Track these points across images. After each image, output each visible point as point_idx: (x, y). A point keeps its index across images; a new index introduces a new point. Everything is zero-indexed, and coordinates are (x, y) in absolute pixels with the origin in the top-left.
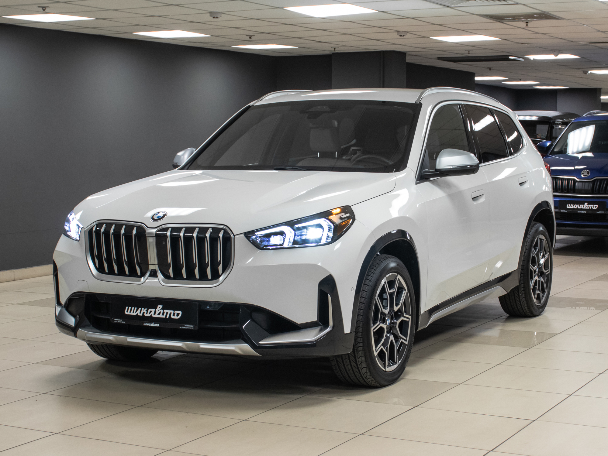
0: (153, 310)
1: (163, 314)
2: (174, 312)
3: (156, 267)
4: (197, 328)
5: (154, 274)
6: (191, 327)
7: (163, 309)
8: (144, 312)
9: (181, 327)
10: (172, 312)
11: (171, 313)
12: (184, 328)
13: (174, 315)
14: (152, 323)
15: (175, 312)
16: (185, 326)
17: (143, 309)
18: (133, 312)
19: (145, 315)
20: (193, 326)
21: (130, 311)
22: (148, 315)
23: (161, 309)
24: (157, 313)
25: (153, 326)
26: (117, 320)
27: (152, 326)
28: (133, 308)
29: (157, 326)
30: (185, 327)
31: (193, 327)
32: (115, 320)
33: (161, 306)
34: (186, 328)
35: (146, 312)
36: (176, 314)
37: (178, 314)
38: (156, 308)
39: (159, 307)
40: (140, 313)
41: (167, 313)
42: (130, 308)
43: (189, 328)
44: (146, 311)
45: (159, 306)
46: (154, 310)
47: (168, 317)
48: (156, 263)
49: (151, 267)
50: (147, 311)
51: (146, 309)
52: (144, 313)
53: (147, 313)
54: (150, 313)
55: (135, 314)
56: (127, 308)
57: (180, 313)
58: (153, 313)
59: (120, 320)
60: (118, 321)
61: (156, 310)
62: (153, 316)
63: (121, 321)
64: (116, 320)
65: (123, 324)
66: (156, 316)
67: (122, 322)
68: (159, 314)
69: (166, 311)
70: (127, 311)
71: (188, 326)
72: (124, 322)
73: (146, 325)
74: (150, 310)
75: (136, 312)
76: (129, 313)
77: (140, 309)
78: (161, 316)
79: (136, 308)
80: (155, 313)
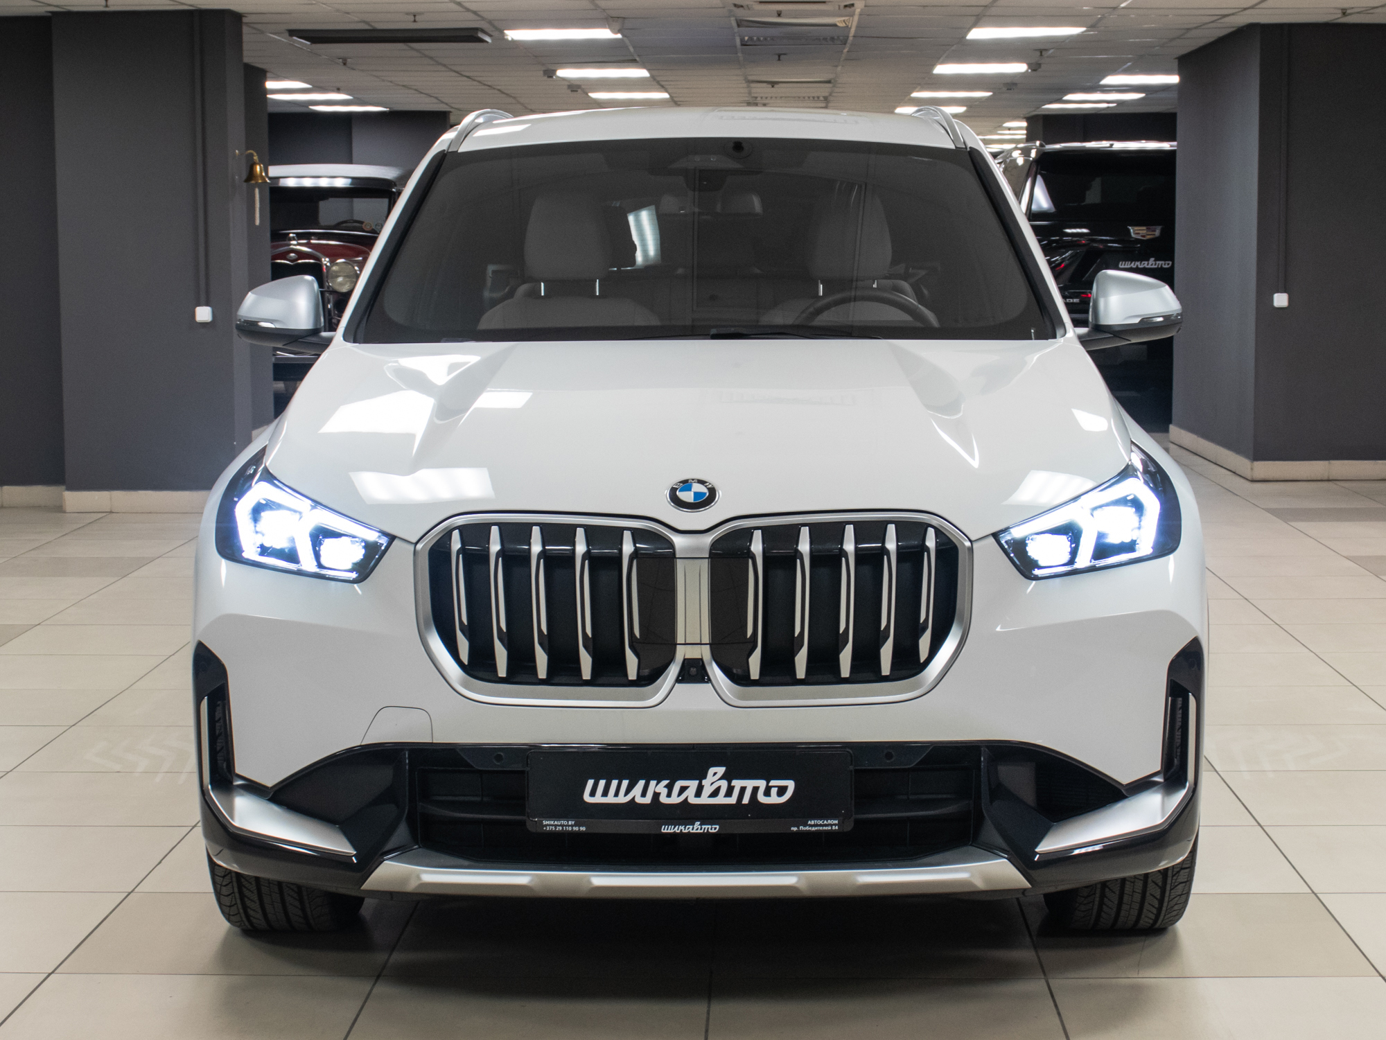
0: (693, 784)
1: (729, 795)
2: (768, 783)
3: (705, 653)
4: (849, 826)
5: (693, 673)
6: (831, 825)
7: (727, 777)
8: (657, 791)
9: (795, 829)
10: (762, 784)
11: (756, 789)
12: (807, 828)
13: (767, 793)
14: (692, 824)
15: (771, 784)
16: (809, 822)
17: (653, 783)
18: (616, 794)
19: (663, 799)
20: (836, 822)
21: (601, 794)
22: (675, 799)
23: (720, 779)
24: (708, 791)
25: (699, 831)
26: (551, 825)
27: (694, 831)
28: (615, 783)
29: (713, 831)
30: (811, 826)
31: (835, 825)
32: (545, 823)
33: (721, 770)
34: (814, 829)
35: (664, 792)
36: (774, 791)
37: (782, 791)
38: (701, 776)
39: (715, 774)
40: (644, 794)
41: (743, 790)
42: (602, 783)
43: (824, 828)
44: (665, 787)
45: (712, 770)
46: (697, 782)
47: (746, 800)
48: (706, 639)
49: (682, 653)
50: (670, 787)
51: (665, 782)
52: (656, 795)
53: (669, 795)
54: (680, 794)
55: (622, 799)
56: (590, 783)
57: (791, 785)
58: (690, 792)
59: (565, 823)
60: (556, 826)
61: (704, 782)
62: (693, 800)
63: (572, 826)
64: (547, 823)
65: (579, 834)
66: (705, 800)
67: (576, 829)
68: (714, 794)
69: (737, 784)
70: (593, 794)
71: (821, 822)
72: (583, 829)
73: (672, 831)
74: (679, 784)
75: (627, 792)
76: (598, 799)
77: (642, 783)
78: (721, 800)
79: (625, 783)
80: (698, 793)
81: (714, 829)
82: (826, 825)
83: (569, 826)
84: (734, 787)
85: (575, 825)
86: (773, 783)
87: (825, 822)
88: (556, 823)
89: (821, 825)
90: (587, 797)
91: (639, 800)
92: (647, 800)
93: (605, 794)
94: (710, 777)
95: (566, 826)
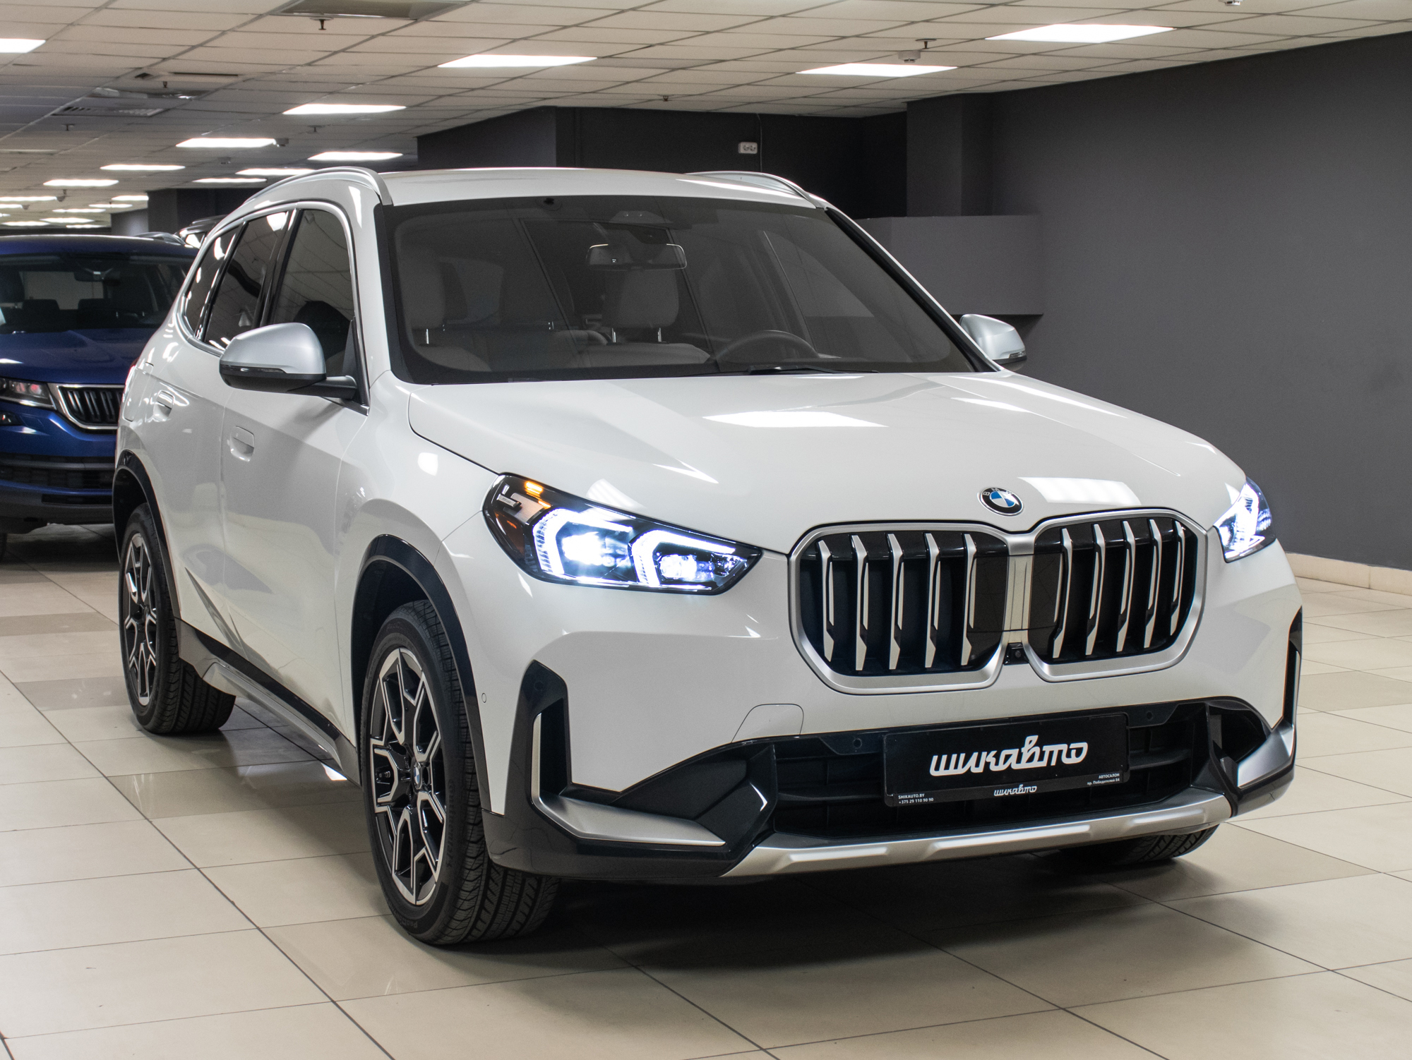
0: (1015, 752)
1: (1041, 759)
2: (1069, 746)
3: (1023, 638)
4: (1127, 777)
5: (1014, 656)
6: (1115, 778)
7: (1040, 744)
8: (987, 761)
9: (1090, 784)
10: (1064, 747)
11: (1060, 752)
12: (1099, 782)
13: (1069, 755)
14: (1018, 787)
15: (1071, 747)
16: (1100, 777)
17: (984, 754)
18: (956, 767)
19: (993, 768)
20: (1118, 775)
21: (942, 768)
22: (1002, 767)
23: (1034, 746)
24: (1025, 757)
25: (1022, 792)
26: (905, 799)
27: (1019, 793)
28: (954, 757)
29: (1033, 791)
30: (1101, 780)
31: (1117, 777)
32: (900, 797)
33: (1035, 738)
34: (1103, 782)
35: (993, 761)
36: (1073, 752)
37: (1079, 751)
38: (1020, 745)
39: (1031, 742)
40: (977, 765)
41: (1051, 753)
42: (944, 758)
43: (1111, 781)
44: (994, 757)
45: (1028, 739)
46: (1018, 750)
47: (1053, 763)
50: (997, 757)
51: (993, 753)
52: (987, 764)
53: (997, 764)
54: (1005, 762)
55: (961, 770)
56: (935, 758)
57: (1085, 746)
58: (1013, 760)
59: (917, 796)
60: (909, 799)
61: (1023, 750)
62: (1015, 766)
63: (922, 798)
64: (902, 797)
65: (929, 804)
66: (1024, 765)
67: (925, 800)
68: (1031, 759)
69: (1047, 749)
70: (937, 768)
71: (1107, 776)
72: (931, 800)
73: (1002, 794)
74: (1004, 753)
75: (964, 765)
76: (942, 772)
77: (975, 755)
78: (1036, 764)
79: (963, 756)
80: (1019, 761)
81: (1032, 789)
82: (1111, 778)
83: (919, 798)
84: (1044, 752)
85: (925, 797)
86: (1072, 746)
87: (1111, 776)
88: (909, 796)
89: (1108, 779)
90: (933, 772)
91: (974, 770)
92: (980, 770)
93: (947, 767)
94: (1027, 746)
95: (917, 798)
